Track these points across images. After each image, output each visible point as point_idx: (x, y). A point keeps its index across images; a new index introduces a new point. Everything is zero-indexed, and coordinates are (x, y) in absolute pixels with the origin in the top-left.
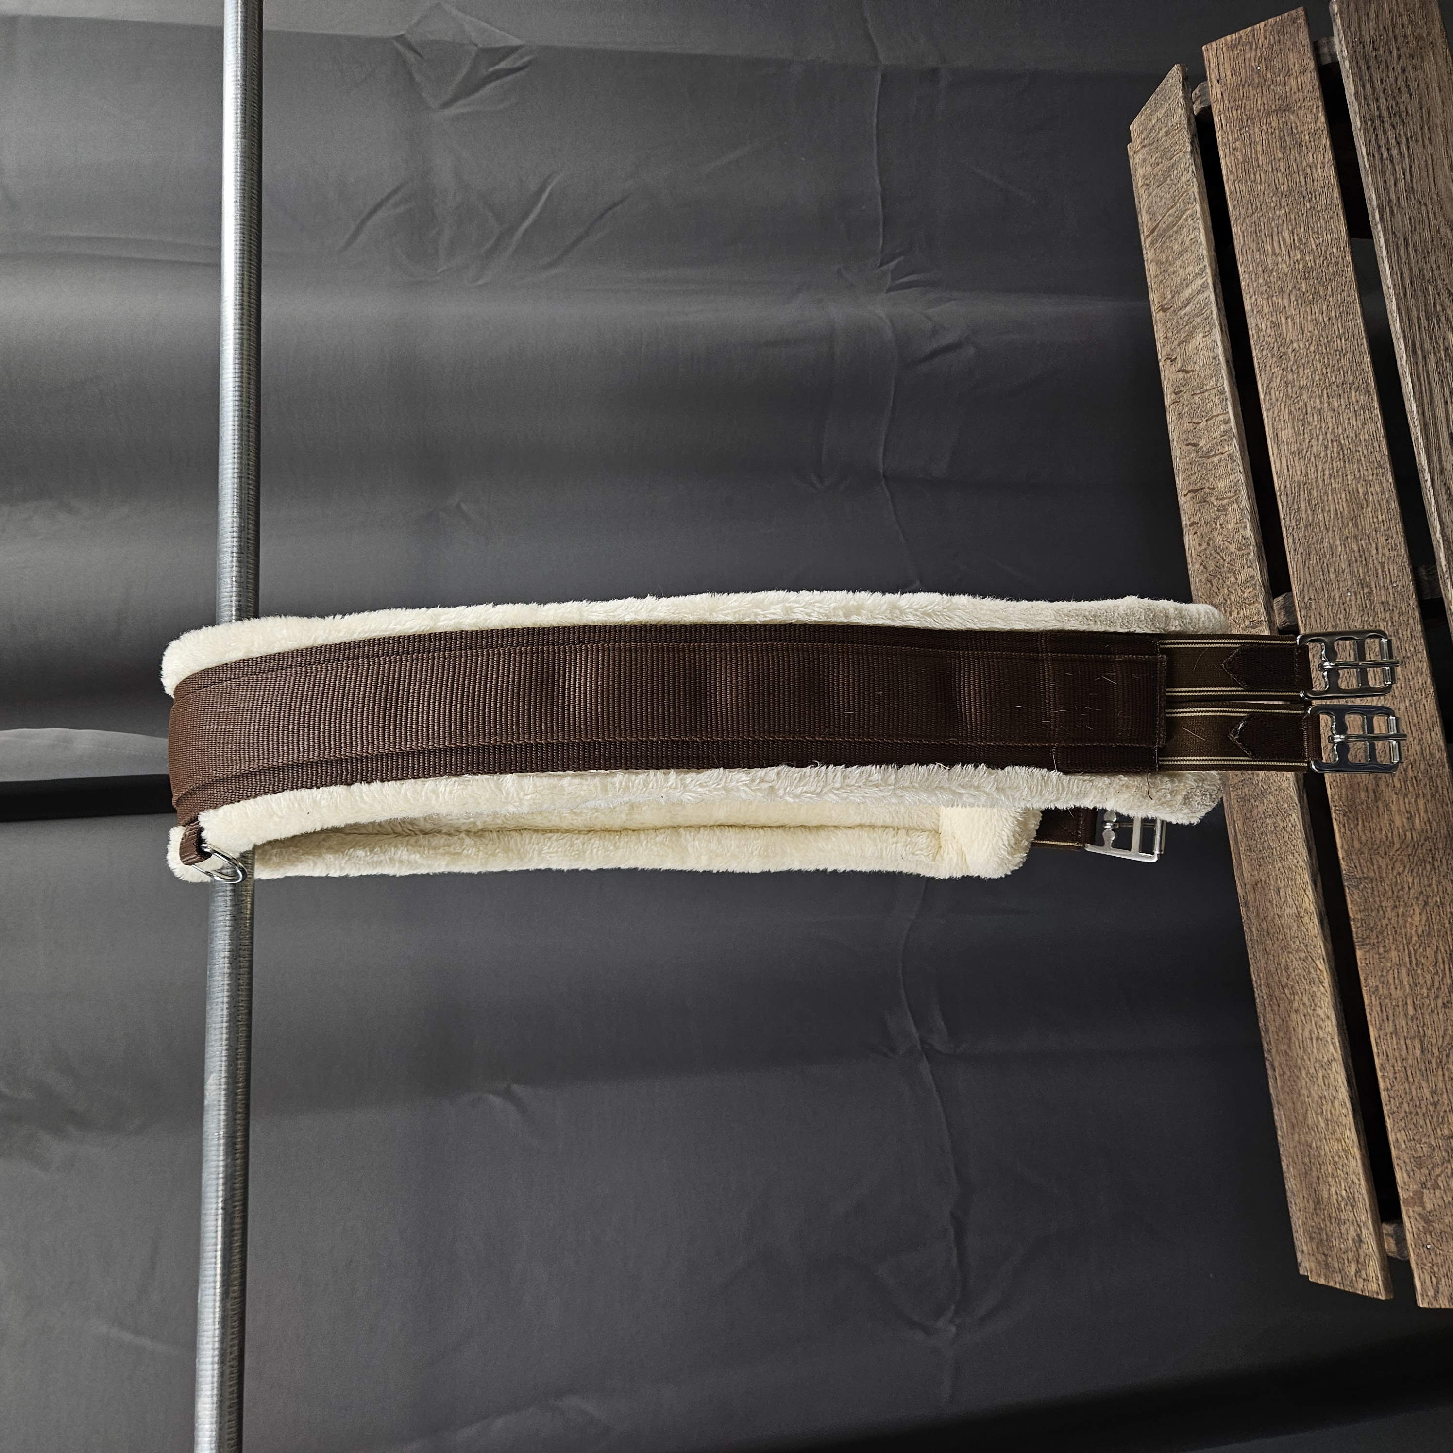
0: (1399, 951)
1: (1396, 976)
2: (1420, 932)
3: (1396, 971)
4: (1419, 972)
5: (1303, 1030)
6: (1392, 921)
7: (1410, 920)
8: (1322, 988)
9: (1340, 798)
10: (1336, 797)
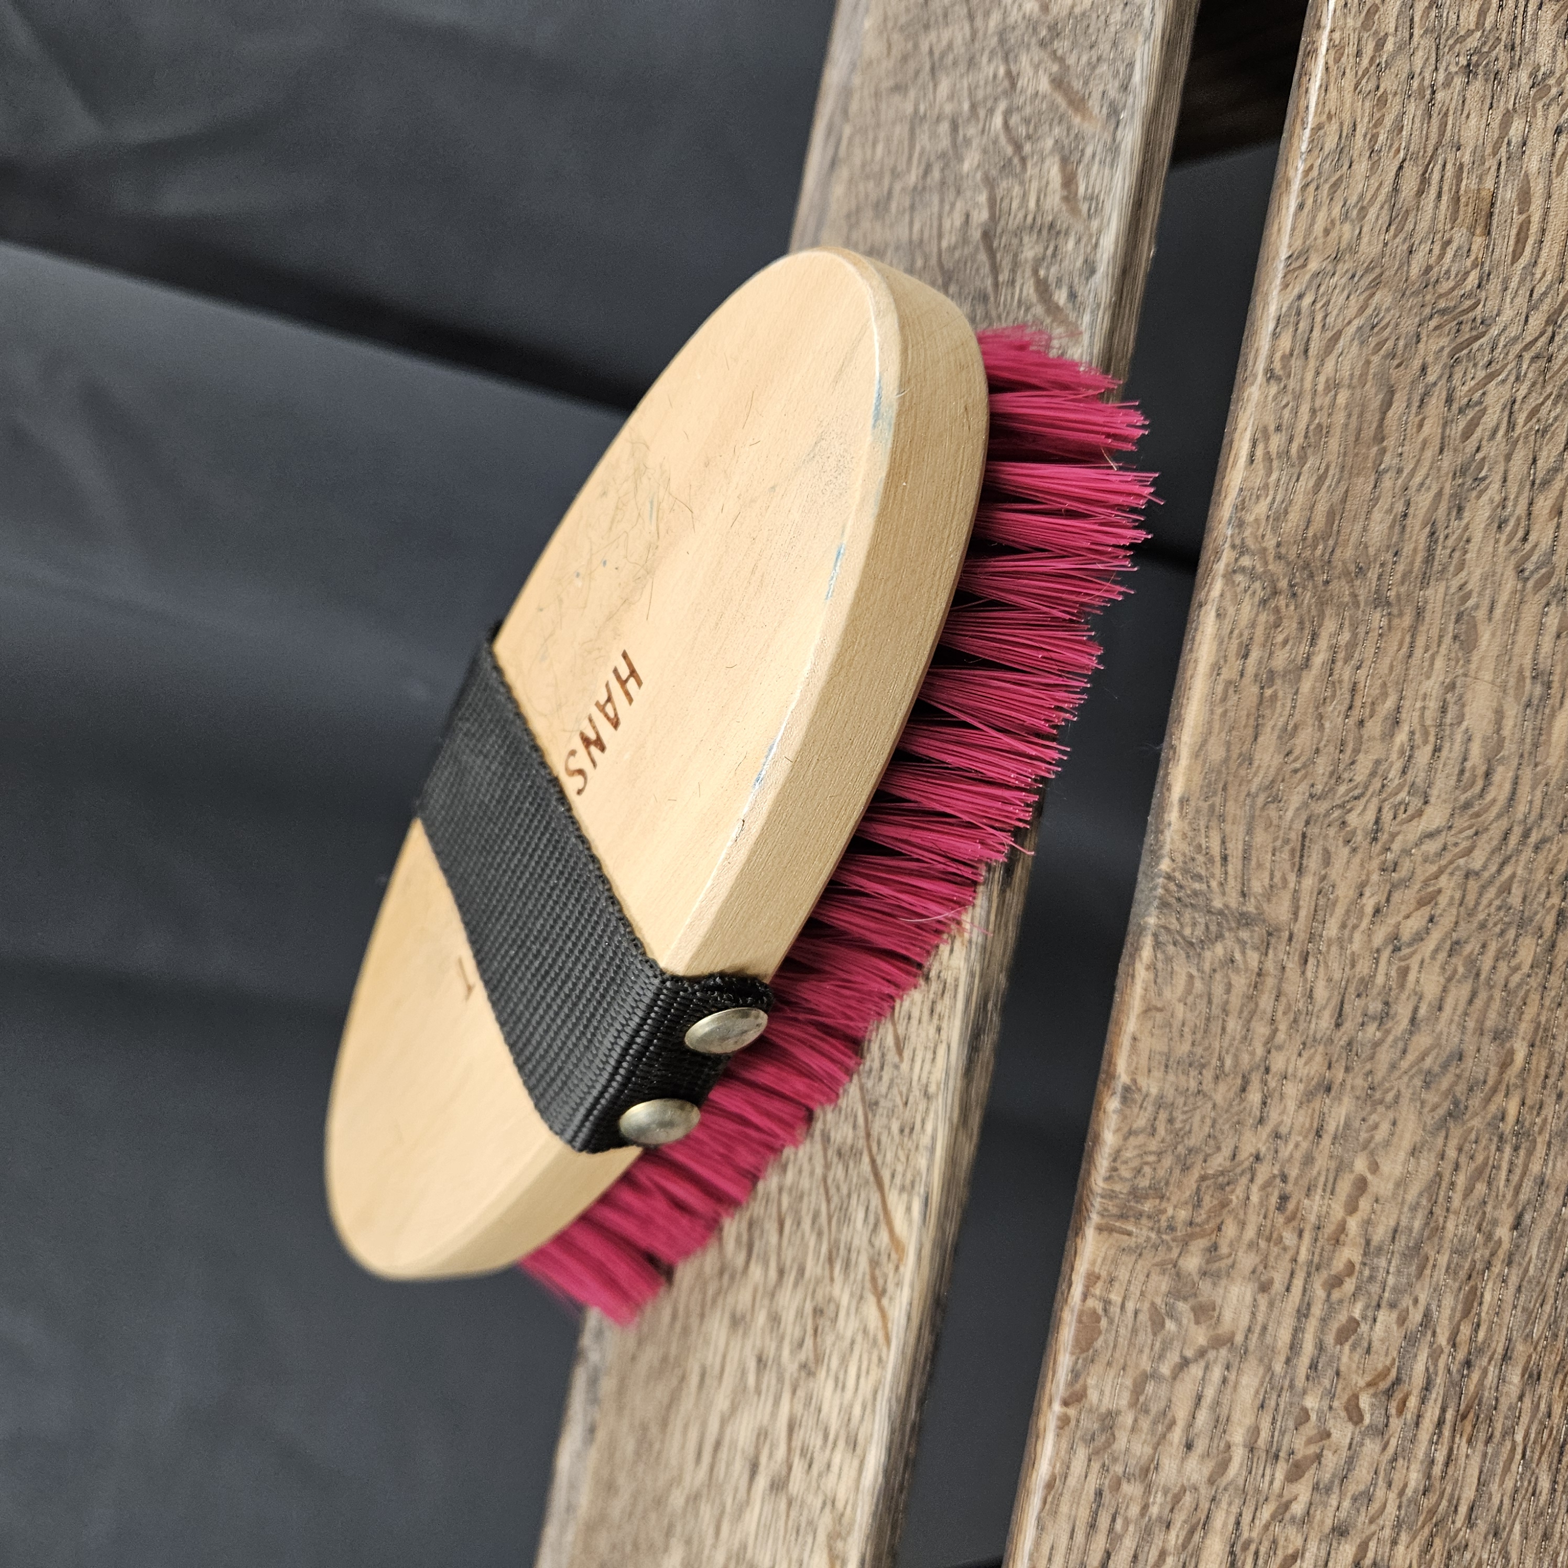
0: (1265, 1287)
1: (1210, 1393)
2: (1380, 1234)
3: (1216, 1373)
4: (1311, 1402)
5: (734, 1408)
6: (1285, 1152)
7: (1360, 1165)
8: (870, 1310)
9: (1277, 517)
10: (1261, 509)
